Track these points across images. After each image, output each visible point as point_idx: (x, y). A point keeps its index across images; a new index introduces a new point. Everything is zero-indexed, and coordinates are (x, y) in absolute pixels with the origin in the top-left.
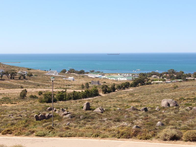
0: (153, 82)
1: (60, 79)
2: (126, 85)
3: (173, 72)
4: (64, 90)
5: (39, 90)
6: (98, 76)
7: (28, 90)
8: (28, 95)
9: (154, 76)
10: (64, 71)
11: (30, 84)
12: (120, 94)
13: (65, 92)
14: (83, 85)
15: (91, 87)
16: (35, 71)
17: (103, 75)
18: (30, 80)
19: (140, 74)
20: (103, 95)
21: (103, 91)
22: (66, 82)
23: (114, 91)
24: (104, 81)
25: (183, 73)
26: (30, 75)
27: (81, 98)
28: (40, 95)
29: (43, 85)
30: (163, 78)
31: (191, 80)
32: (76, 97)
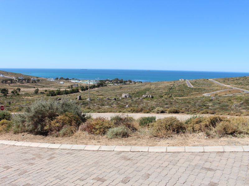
0: (107, 85)
1: (56, 83)
2: (94, 87)
3: (117, 80)
4: (59, 89)
5: (45, 89)
6: (76, 81)
7: (39, 89)
8: (39, 92)
9: (107, 82)
10: (57, 79)
11: (38, 85)
12: (91, 91)
13: (59, 90)
14: (69, 86)
15: (74, 88)
16: (41, 78)
17: (79, 81)
18: (38, 83)
19: (100, 81)
20: (82, 92)
21: (81, 90)
22: (59, 85)
23: (87, 90)
24: (81, 84)
25: (123, 80)
26: (39, 81)
27: (69, 94)
28: (45, 92)
29: (46, 86)
30: (112, 82)
31: (128, 84)
32: (67, 93)
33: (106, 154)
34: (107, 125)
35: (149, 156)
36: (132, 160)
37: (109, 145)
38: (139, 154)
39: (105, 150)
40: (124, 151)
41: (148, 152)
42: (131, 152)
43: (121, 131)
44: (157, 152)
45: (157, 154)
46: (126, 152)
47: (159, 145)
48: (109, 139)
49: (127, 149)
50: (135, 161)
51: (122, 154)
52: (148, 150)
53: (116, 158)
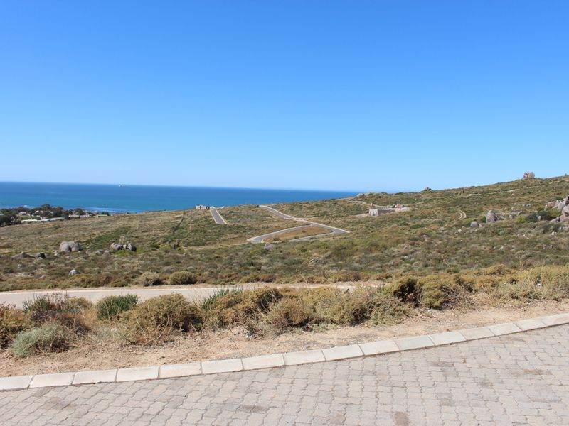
0: (23, 221)
3: (49, 208)
9: (22, 213)
19: (3, 211)
25: (62, 209)
30: (35, 215)
31: (76, 218)
33: (7, 400)
34: (12, 324)
35: (118, 391)
36: (76, 405)
37: (16, 375)
38: (93, 389)
39: (5, 388)
40: (55, 387)
41: (115, 382)
42: (74, 385)
43: (47, 336)
44: (136, 381)
45: (137, 385)
46: (60, 389)
47: (142, 363)
48: (16, 360)
49: (64, 379)
50: (82, 409)
51: (51, 394)
52: (116, 378)
53: (35, 406)
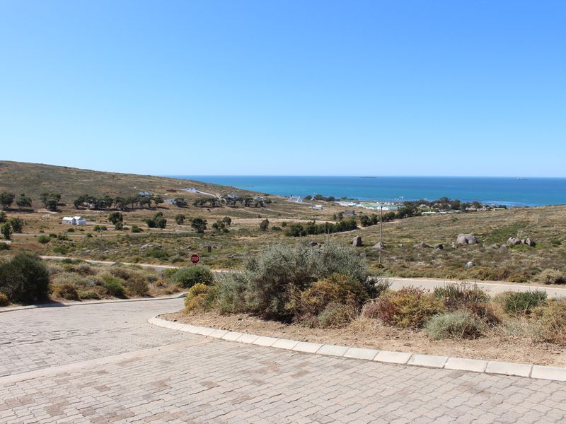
0: (422, 213)
1: (306, 208)
2: (391, 217)
3: (447, 201)
4: (312, 221)
5: (281, 220)
6: (351, 204)
7: (270, 220)
8: (270, 226)
9: (422, 205)
10: (309, 198)
11: (269, 212)
12: (385, 227)
13: (314, 224)
14: (335, 215)
15: (346, 218)
16: (273, 197)
17: (359, 203)
18: (269, 207)
19: (406, 203)
20: (363, 228)
21: (362, 223)
22: (313, 212)
23: (376, 223)
24: (360, 210)
25: (459, 201)
26: (269, 202)
27: (335, 232)
28: (283, 226)
29: (285, 215)
30: (434, 207)
31: (472, 211)
32: (328, 229)
33: (424, 376)
34: (427, 306)
35: (534, 388)
36: (490, 393)
37: (432, 354)
38: (507, 381)
39: (423, 364)
40: (468, 371)
41: (530, 377)
42: (487, 373)
43: (460, 322)
44: (553, 381)
45: (554, 385)
46: (473, 374)
47: (559, 364)
48: (431, 340)
49: (478, 365)
50: (497, 398)
51: (465, 378)
52: (531, 374)
53: (450, 386)
